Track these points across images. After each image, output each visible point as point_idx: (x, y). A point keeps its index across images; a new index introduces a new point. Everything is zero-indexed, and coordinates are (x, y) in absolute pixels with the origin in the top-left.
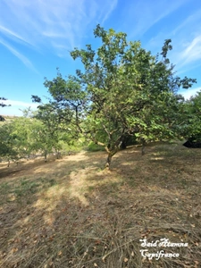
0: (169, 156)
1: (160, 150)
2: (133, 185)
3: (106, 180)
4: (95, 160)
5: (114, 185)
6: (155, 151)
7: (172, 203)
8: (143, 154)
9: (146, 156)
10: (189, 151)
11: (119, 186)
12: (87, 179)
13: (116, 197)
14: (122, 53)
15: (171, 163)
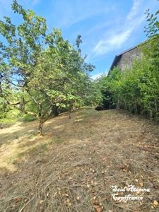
0: (86, 117)
1: (82, 114)
2: (58, 142)
3: (37, 144)
4: (30, 128)
5: (44, 147)
6: (78, 115)
7: (82, 148)
8: (70, 118)
9: (72, 119)
10: (98, 112)
11: (48, 146)
12: (19, 147)
13: (44, 155)
14: (44, 35)
15: (87, 122)
